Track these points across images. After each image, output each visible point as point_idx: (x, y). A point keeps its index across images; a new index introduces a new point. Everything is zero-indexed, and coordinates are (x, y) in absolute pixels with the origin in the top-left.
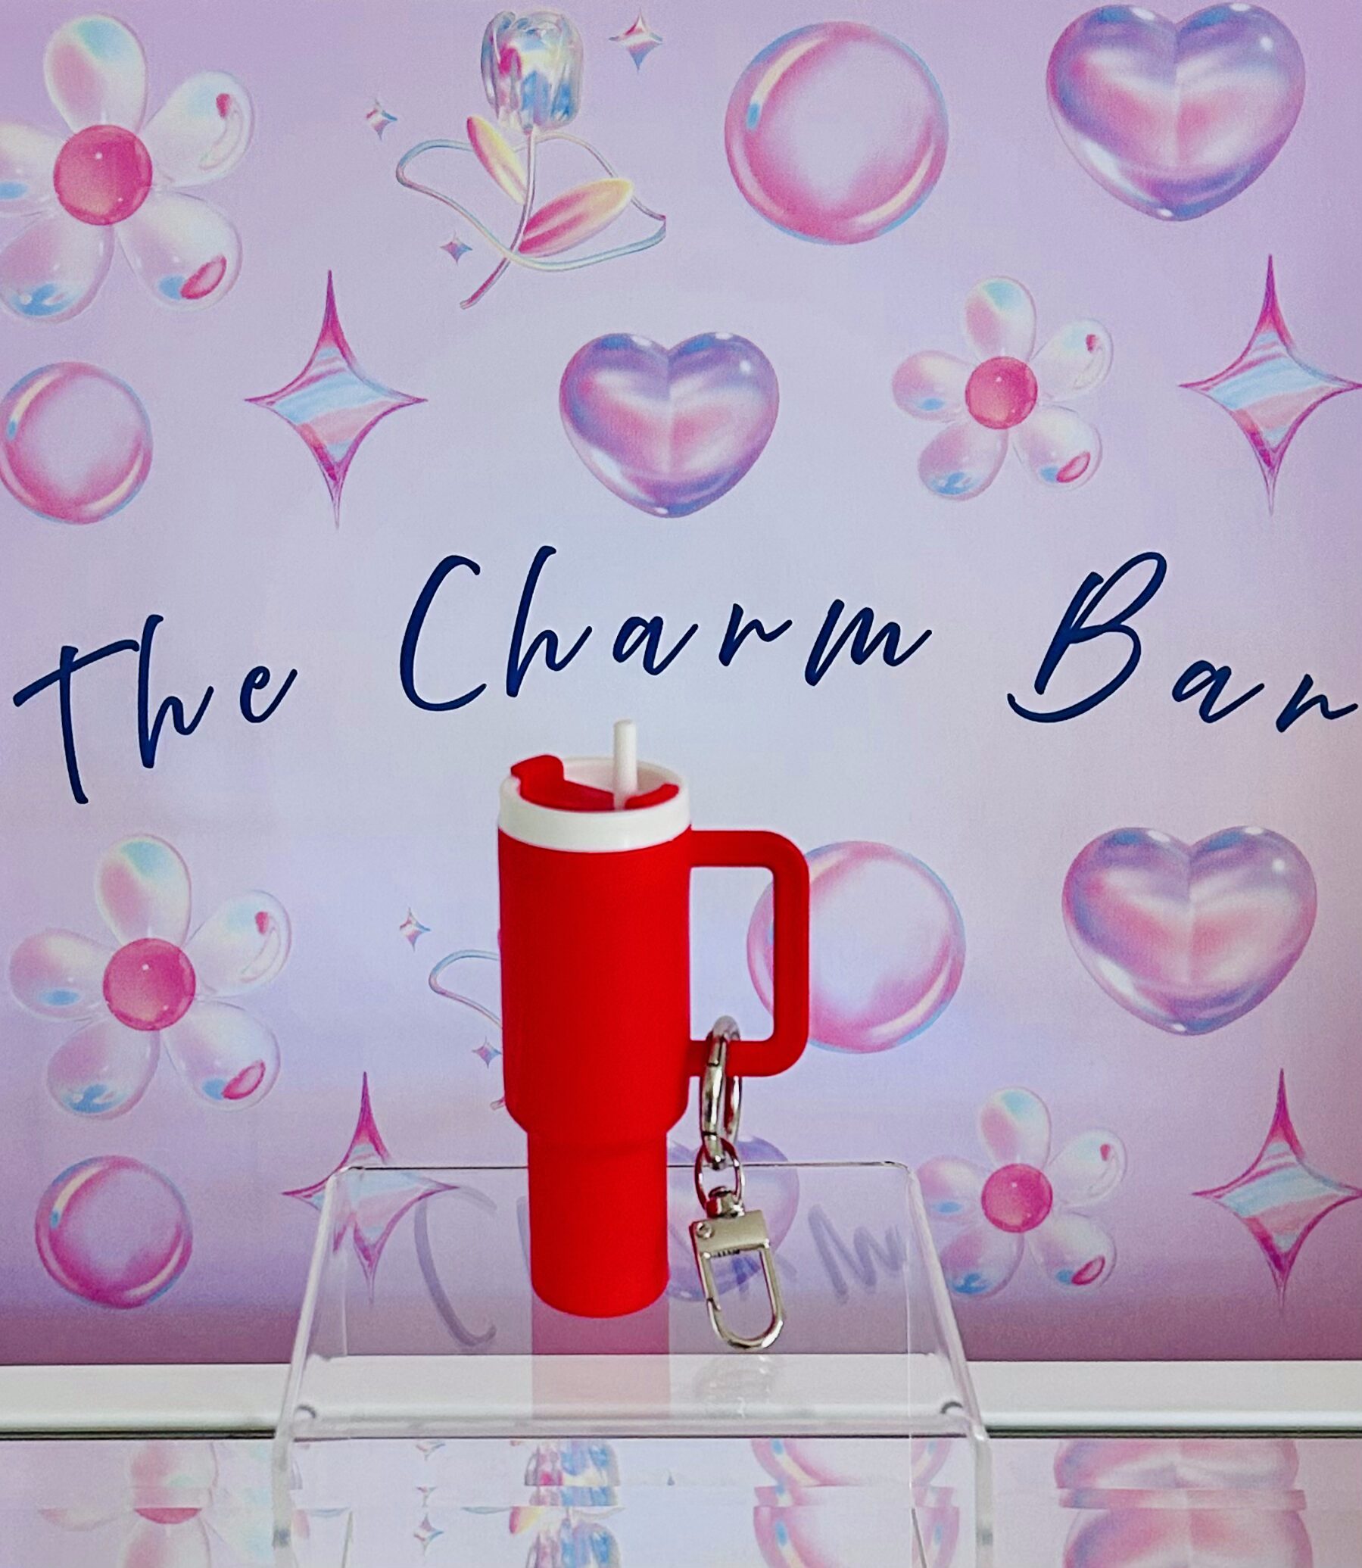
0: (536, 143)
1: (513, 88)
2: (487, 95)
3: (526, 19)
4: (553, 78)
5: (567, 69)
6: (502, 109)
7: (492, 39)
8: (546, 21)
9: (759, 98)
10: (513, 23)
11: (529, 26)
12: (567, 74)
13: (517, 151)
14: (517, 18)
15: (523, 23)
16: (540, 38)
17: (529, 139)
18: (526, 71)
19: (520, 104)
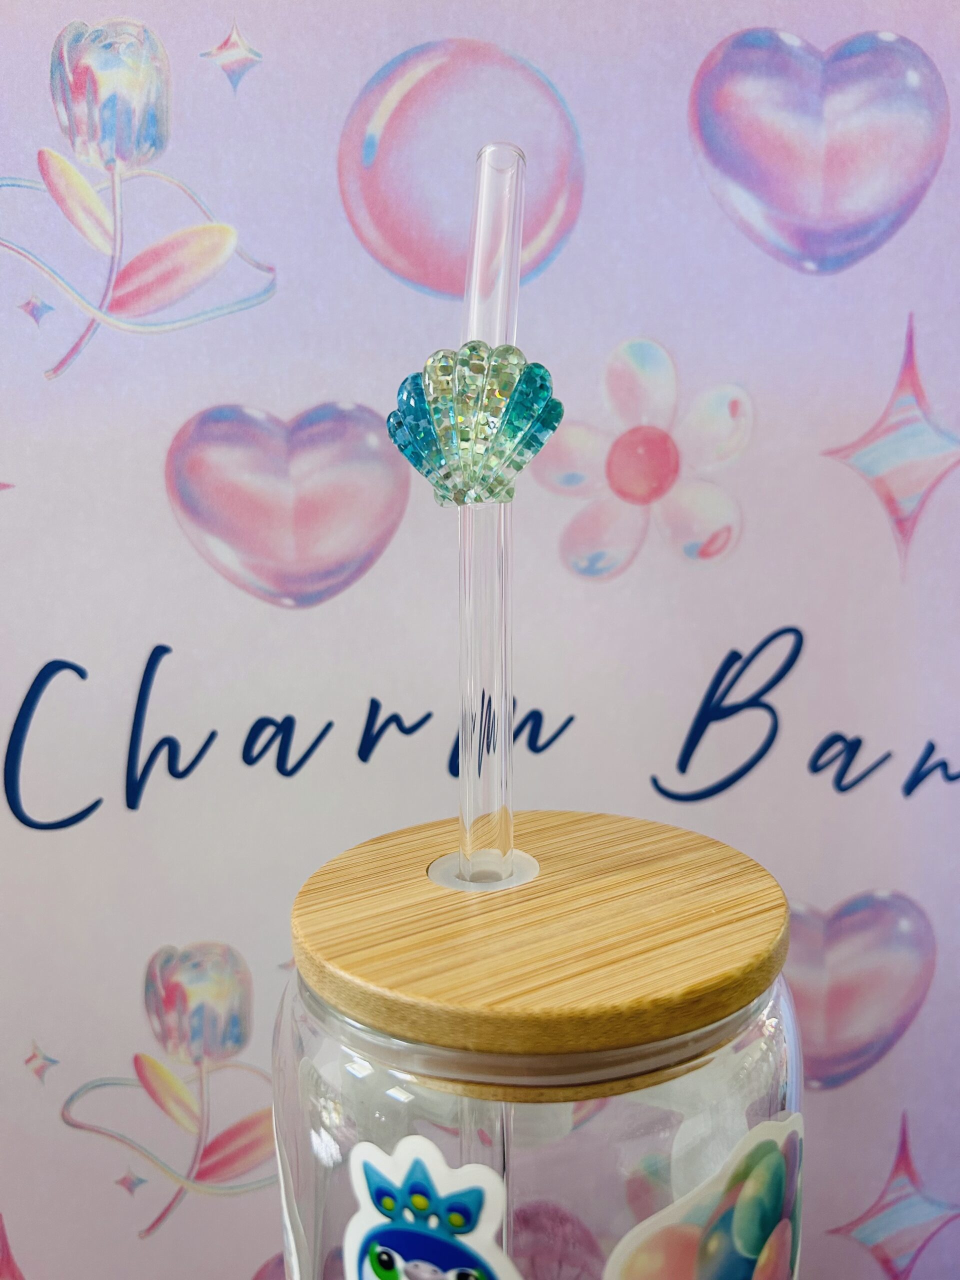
0: (121, 182)
1: (90, 115)
2: (60, 124)
3: (101, 30)
4: (137, 103)
5: (153, 90)
6: (79, 140)
7: (61, 57)
8: (124, 33)
9: (376, 127)
10: (87, 35)
11: (105, 39)
12: (153, 99)
13: (99, 192)
14: (90, 30)
15: (98, 36)
16: (118, 52)
17: (113, 175)
18: (104, 93)
19: (100, 134)
